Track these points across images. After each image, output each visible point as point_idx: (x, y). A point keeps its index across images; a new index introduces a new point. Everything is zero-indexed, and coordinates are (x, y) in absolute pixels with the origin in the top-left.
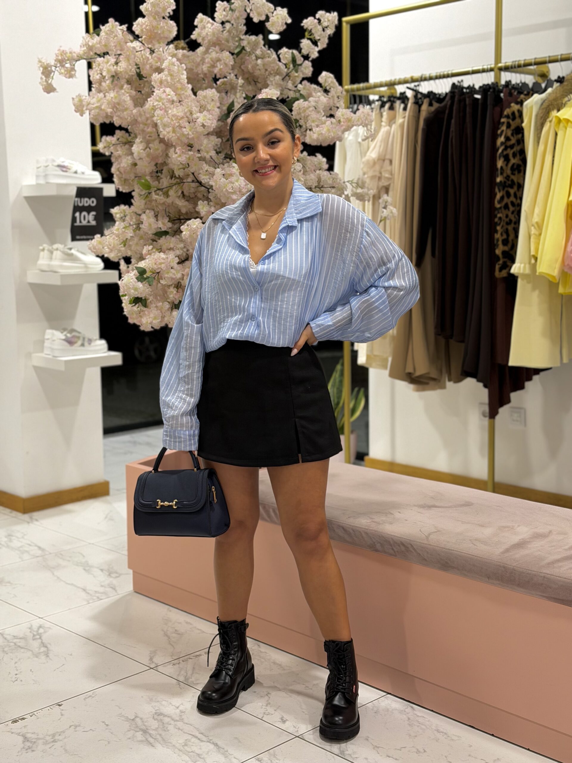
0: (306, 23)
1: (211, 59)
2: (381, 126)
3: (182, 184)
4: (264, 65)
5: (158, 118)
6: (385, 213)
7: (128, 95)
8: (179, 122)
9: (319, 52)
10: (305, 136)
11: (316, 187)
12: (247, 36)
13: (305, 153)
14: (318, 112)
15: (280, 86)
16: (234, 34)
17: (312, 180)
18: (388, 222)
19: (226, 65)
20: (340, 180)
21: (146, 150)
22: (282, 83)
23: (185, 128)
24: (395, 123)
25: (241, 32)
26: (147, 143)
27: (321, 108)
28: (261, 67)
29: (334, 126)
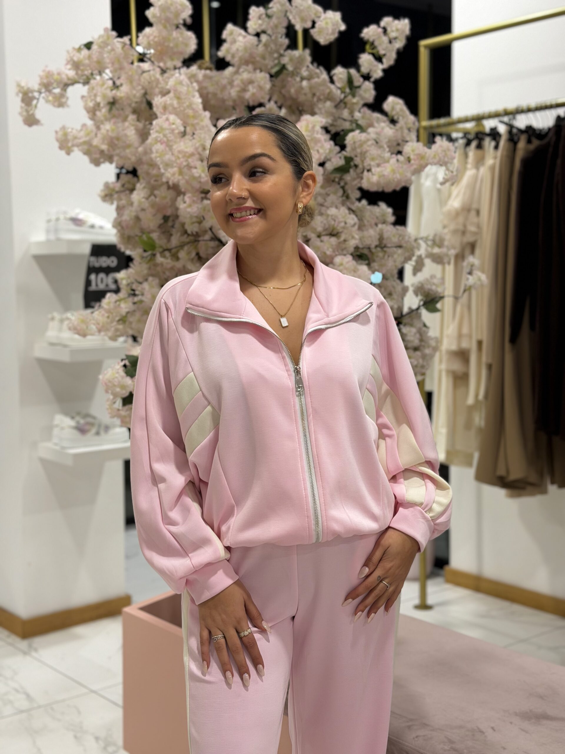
0: (367, 33)
1: (242, 81)
2: (465, 169)
3: (196, 243)
4: (311, 88)
5: (158, 155)
6: (471, 280)
7: (132, 128)
8: (187, 161)
9: (384, 71)
10: (362, 178)
11: (376, 247)
12: (289, 52)
13: (364, 202)
14: (381, 147)
15: (331, 114)
16: (271, 49)
17: (370, 237)
18: (474, 293)
19: (261, 88)
20: (410, 237)
21: (150, 199)
22: (334, 110)
23: (196, 168)
24: (483, 164)
25: (281, 45)
26: (152, 190)
27: (384, 143)
28: (307, 90)
29: (400, 165)
